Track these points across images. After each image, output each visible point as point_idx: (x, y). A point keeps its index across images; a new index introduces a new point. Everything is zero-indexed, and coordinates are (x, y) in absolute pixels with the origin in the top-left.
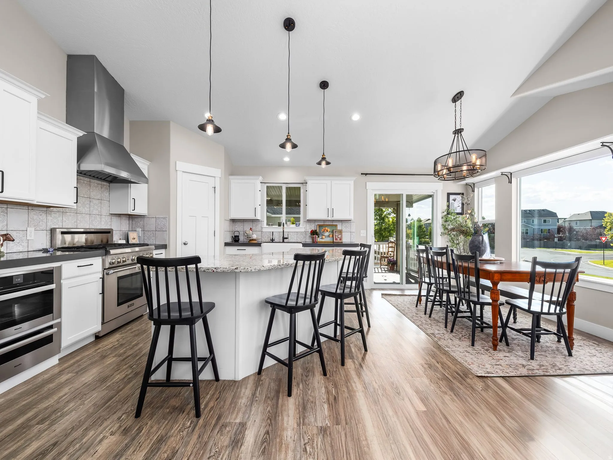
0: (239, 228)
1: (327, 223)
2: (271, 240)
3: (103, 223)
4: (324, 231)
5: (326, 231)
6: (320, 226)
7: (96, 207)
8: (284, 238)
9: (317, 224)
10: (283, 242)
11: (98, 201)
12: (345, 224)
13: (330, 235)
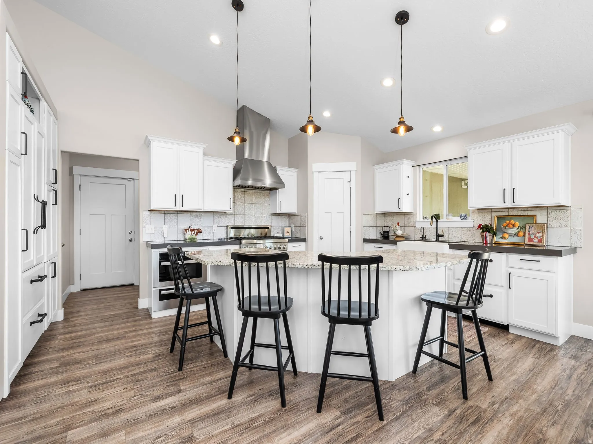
0: (390, 222)
1: (515, 213)
2: (421, 238)
3: (264, 221)
4: (508, 226)
5: (511, 226)
6: (499, 218)
7: (259, 209)
8: (438, 236)
9: (494, 214)
10: (437, 240)
11: (260, 205)
12: (553, 214)
13: (520, 233)
